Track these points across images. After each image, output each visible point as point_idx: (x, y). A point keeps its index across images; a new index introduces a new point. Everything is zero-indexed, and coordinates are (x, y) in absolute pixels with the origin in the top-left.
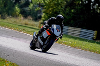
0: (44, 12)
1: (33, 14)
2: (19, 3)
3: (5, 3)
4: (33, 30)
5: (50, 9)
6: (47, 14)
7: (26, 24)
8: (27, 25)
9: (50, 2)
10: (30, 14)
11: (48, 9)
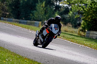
0: (83, 20)
1: (72, 21)
2: (59, 10)
3: (45, 11)
4: (72, 37)
5: (89, 17)
6: (86, 21)
7: (65, 31)
8: (67, 32)
9: (89, 10)
10: (69, 21)
11: (87, 17)
